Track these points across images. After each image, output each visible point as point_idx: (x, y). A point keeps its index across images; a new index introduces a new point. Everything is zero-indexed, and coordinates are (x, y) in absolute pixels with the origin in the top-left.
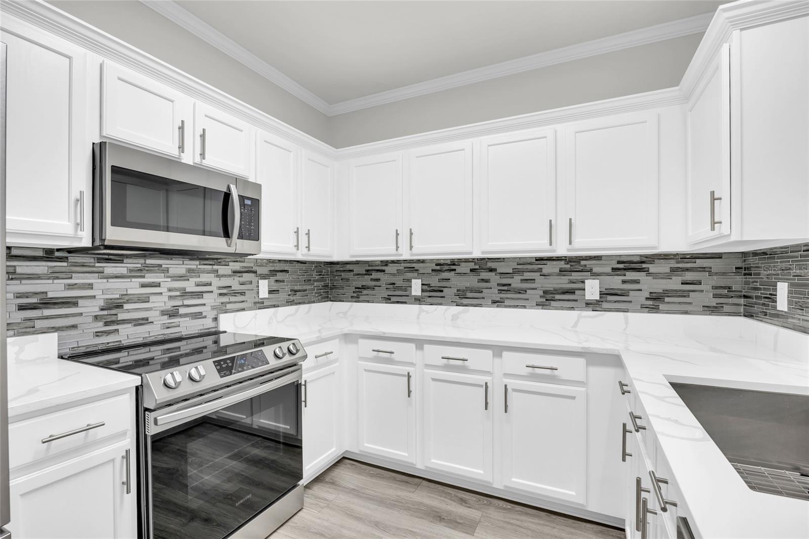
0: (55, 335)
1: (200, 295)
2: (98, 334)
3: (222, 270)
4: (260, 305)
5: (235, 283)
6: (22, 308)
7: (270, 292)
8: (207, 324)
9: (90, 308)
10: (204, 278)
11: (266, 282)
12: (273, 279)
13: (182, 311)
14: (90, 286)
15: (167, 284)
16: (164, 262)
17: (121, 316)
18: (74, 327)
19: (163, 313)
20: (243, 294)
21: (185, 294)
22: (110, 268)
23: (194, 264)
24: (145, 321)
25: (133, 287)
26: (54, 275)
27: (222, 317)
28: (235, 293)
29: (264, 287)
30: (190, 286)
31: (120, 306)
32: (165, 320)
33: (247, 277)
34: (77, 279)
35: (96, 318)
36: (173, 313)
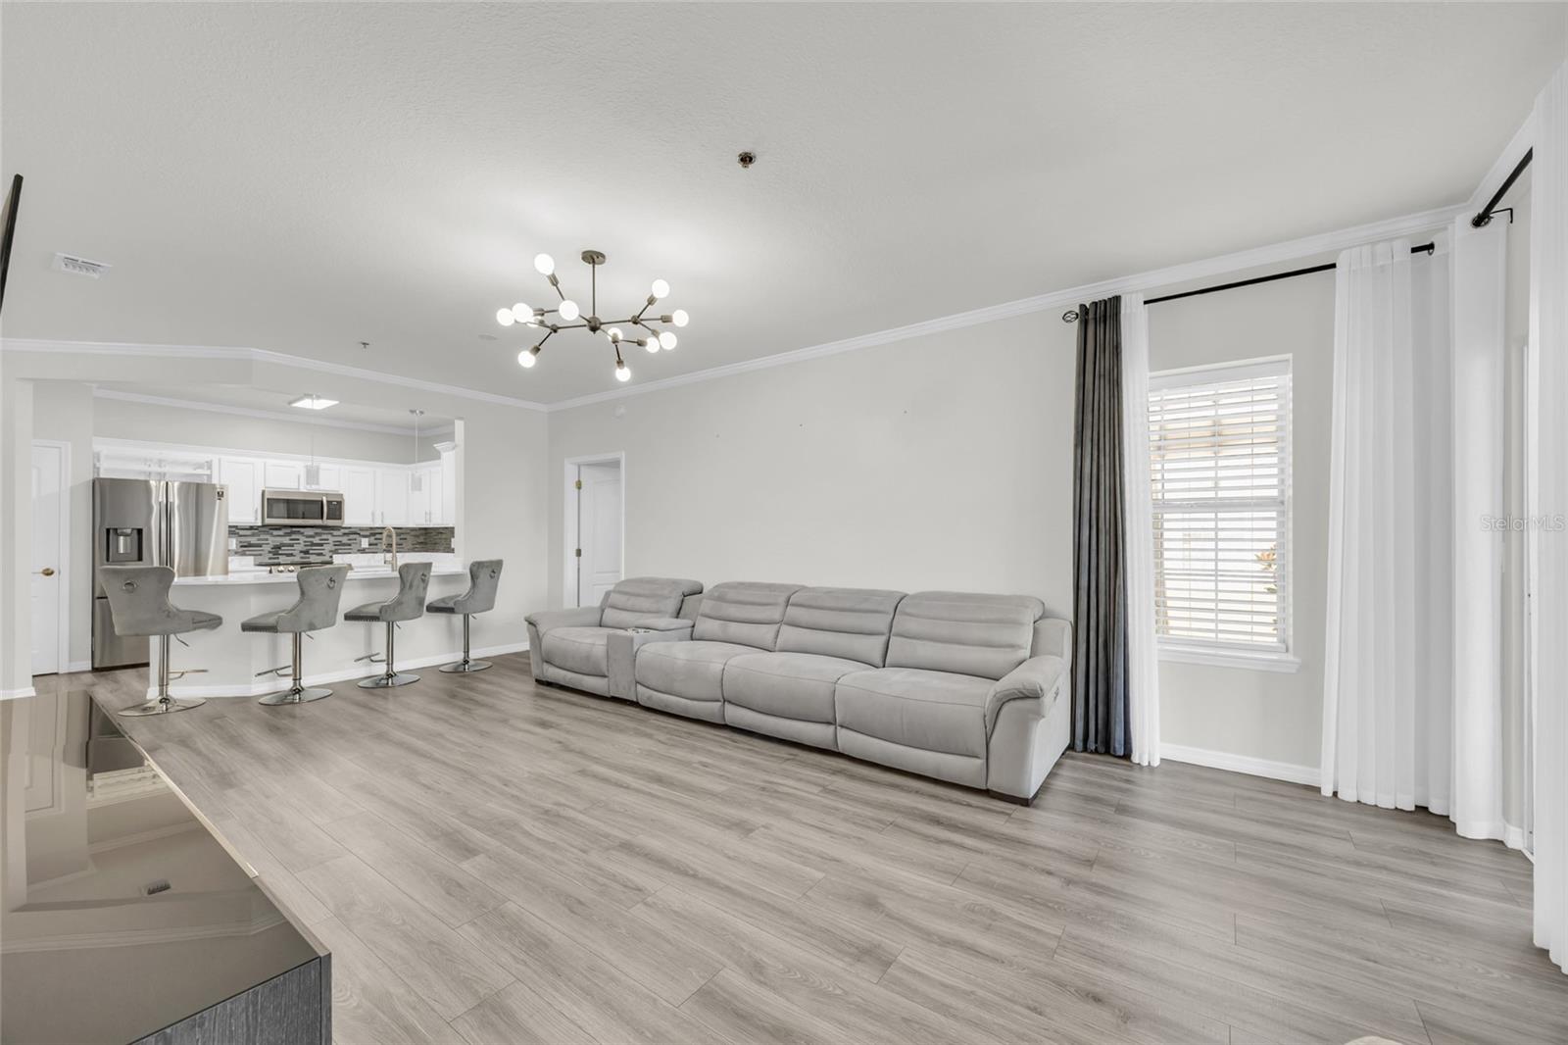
0: (252, 557)
1: (322, 545)
2: (270, 558)
3: (335, 533)
4: (363, 551)
5: (345, 540)
6: (242, 546)
7: (370, 545)
8: (327, 558)
9: (267, 548)
10: (324, 537)
11: (367, 539)
12: (373, 538)
13: (311, 552)
14: (267, 540)
15: (302, 539)
16: (302, 530)
17: (280, 552)
18: (260, 555)
19: (301, 552)
20: (350, 545)
21: (313, 544)
22: (275, 533)
23: (319, 531)
24: (292, 555)
25: (286, 540)
26: (253, 535)
27: (334, 556)
28: (344, 545)
29: (365, 543)
30: (316, 540)
31: (280, 548)
32: (302, 555)
33: (352, 537)
34: (262, 537)
35: (270, 552)
36: (306, 552)
